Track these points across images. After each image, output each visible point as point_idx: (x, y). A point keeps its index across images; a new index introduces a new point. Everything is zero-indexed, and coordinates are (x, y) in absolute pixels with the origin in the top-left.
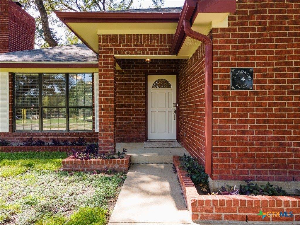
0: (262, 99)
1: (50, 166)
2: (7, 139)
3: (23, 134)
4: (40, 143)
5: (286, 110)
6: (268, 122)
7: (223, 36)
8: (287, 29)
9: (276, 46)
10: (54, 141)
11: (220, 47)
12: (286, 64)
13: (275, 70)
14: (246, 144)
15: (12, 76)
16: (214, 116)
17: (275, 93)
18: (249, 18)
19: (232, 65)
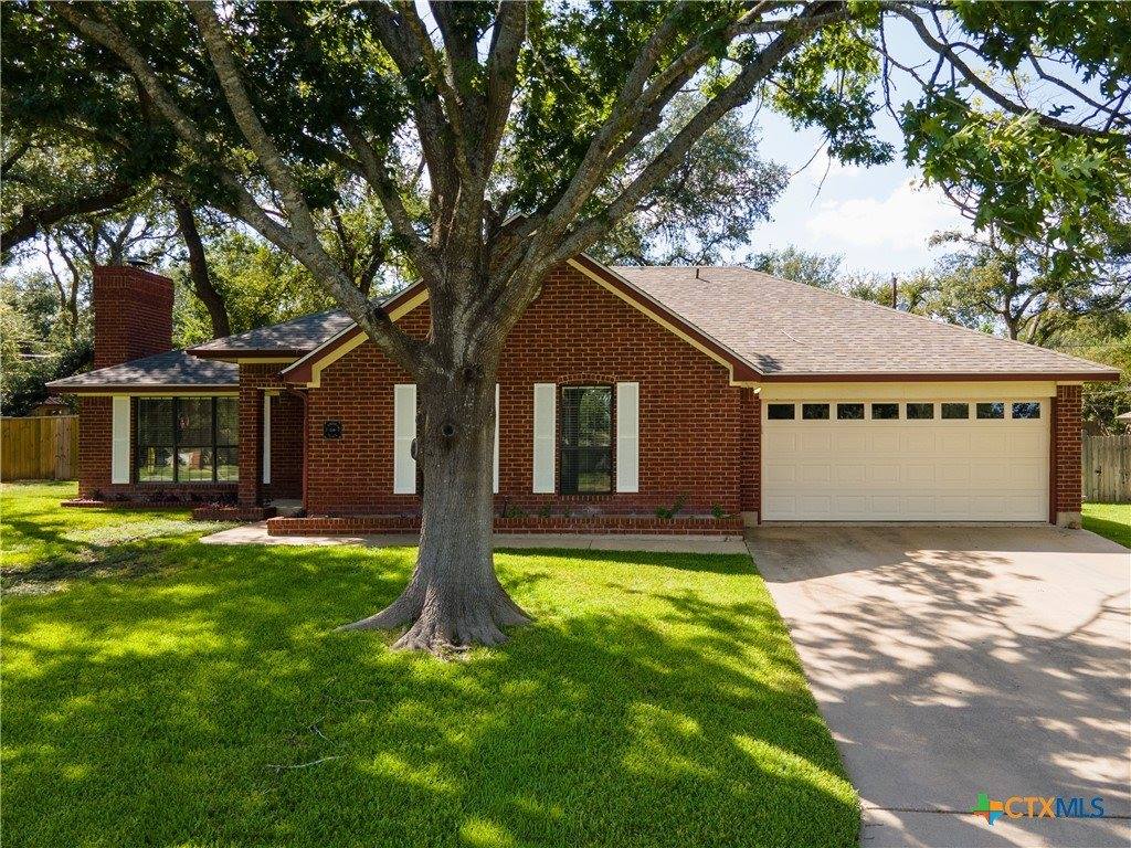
0: (350, 447)
1: (183, 516)
2: (127, 493)
3: (150, 486)
4: (174, 499)
5: (368, 456)
6: (354, 465)
7: (317, 394)
8: (369, 389)
9: (360, 403)
10: (193, 495)
11: (314, 403)
12: (369, 418)
13: (359, 423)
14: (336, 484)
15: (134, 401)
16: (309, 461)
17: (359, 442)
18: (338, 379)
19: (324, 418)
